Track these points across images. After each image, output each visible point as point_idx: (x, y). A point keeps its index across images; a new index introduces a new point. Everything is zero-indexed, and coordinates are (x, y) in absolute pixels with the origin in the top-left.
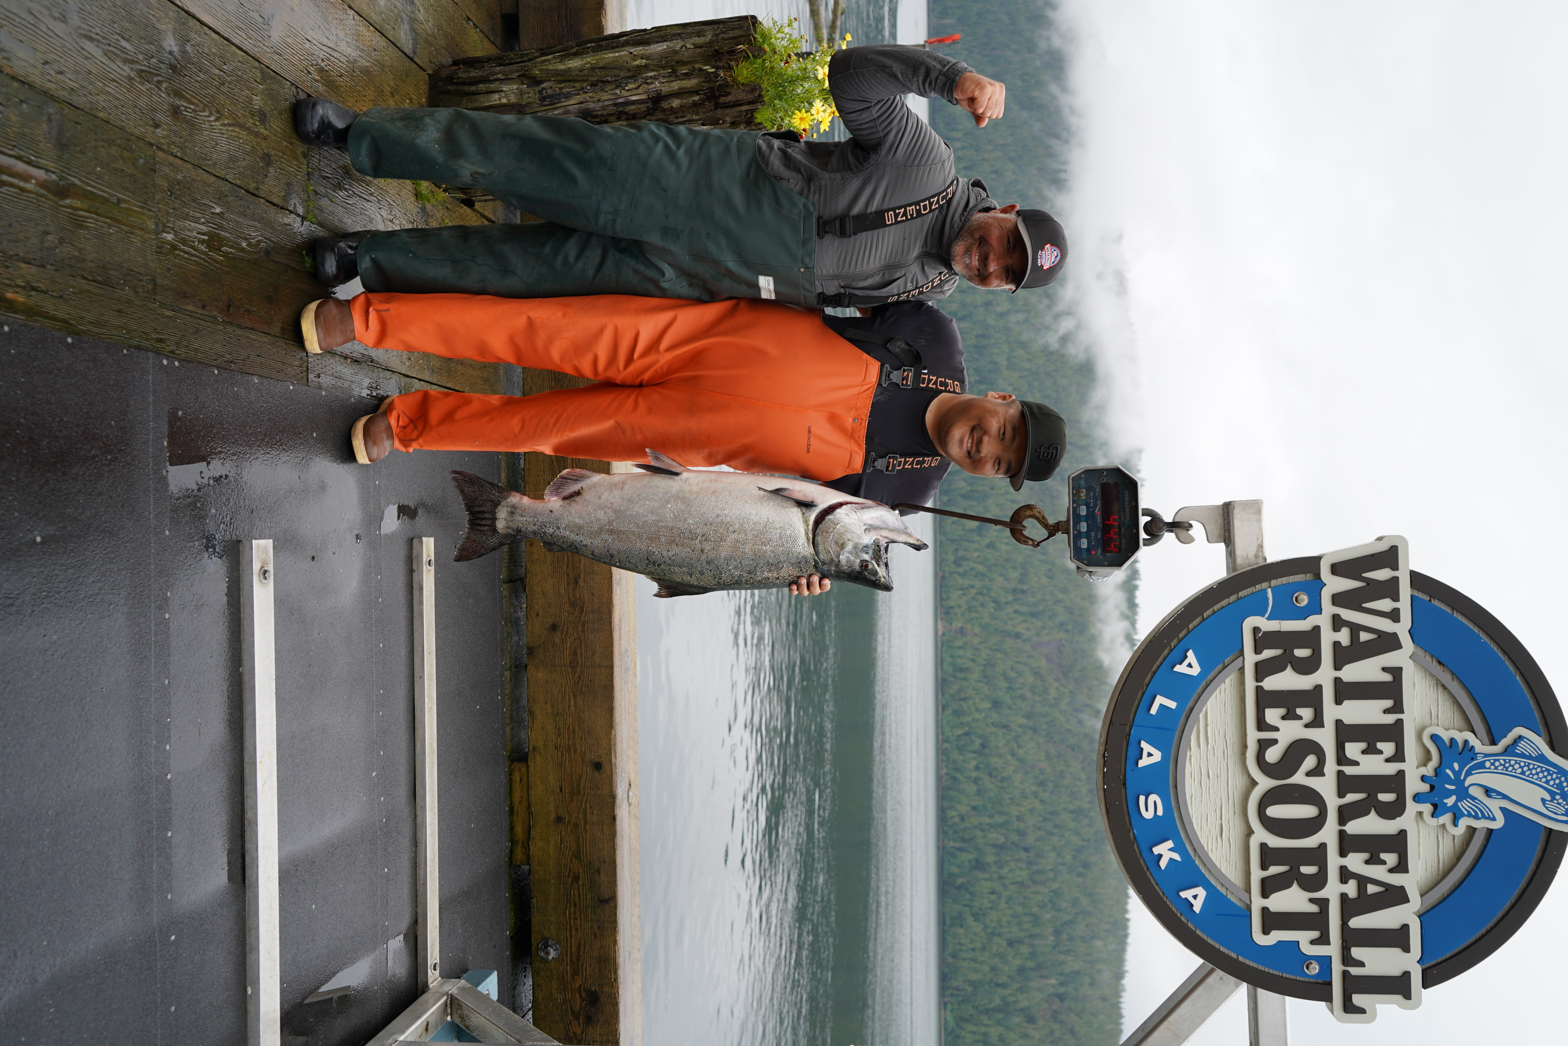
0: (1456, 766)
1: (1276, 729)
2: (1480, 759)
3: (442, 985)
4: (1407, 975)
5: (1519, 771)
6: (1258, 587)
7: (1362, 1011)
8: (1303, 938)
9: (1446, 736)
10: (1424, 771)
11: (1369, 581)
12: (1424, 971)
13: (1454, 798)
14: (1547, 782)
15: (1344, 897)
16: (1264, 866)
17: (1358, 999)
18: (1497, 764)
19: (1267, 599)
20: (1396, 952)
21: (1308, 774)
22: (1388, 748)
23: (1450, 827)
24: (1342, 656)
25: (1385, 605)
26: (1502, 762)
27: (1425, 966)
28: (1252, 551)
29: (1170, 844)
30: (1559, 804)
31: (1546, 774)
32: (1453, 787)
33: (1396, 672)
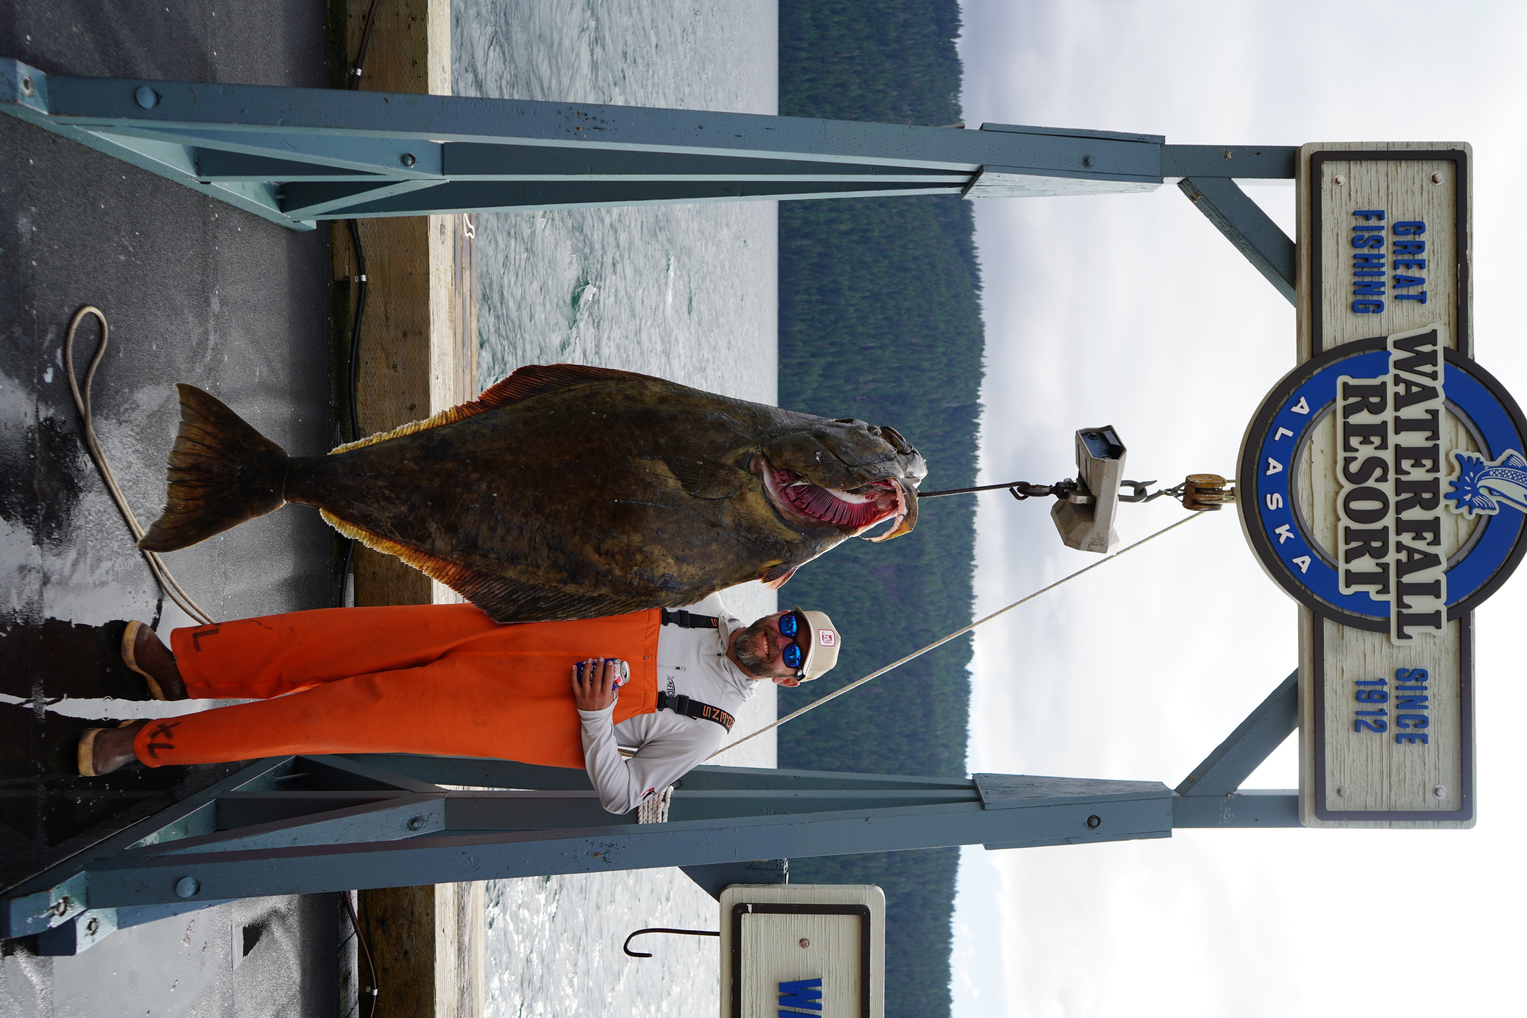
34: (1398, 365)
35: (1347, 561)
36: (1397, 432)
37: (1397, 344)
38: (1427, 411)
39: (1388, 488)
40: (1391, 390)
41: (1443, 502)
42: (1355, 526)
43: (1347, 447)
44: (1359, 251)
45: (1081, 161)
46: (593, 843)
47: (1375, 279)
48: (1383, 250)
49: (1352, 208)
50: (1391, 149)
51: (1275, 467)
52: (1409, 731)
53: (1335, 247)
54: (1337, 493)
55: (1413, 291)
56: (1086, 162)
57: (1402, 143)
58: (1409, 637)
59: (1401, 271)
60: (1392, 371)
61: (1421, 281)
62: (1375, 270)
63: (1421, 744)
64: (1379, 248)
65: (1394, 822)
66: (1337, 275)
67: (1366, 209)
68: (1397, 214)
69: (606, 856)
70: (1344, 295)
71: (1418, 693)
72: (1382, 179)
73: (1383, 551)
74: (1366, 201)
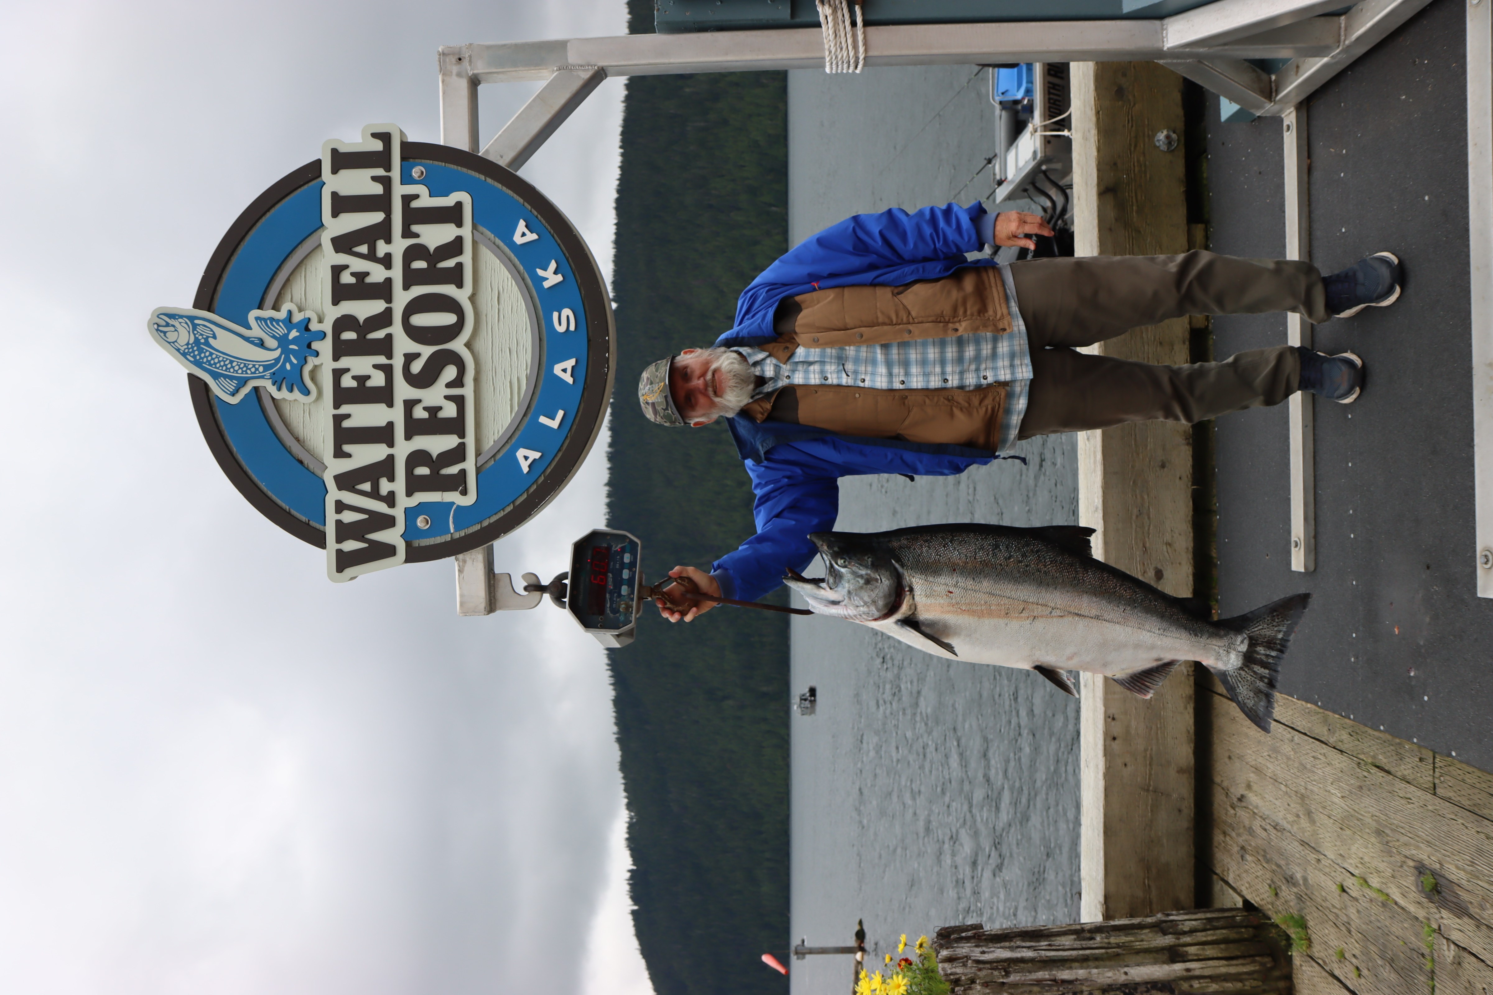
0: (288, 367)
1: (447, 398)
2: (268, 374)
3: (1281, 110)
4: (335, 171)
5: (234, 364)
6: (462, 534)
7: (375, 135)
8: (426, 201)
9: (297, 394)
10: (316, 361)
11: (362, 539)
12: (320, 175)
13: (291, 337)
14: (211, 354)
15: (388, 241)
16: (460, 266)
17: (378, 146)
18: (253, 370)
19: (454, 523)
20: (344, 192)
21: (417, 355)
22: (348, 382)
23: (295, 309)
24: (386, 468)
25: (348, 517)
26: (249, 372)
27: (319, 180)
28: (469, 567)
29: (546, 285)
30: (202, 335)
31: (212, 362)
32: (291, 347)
33: (339, 453)
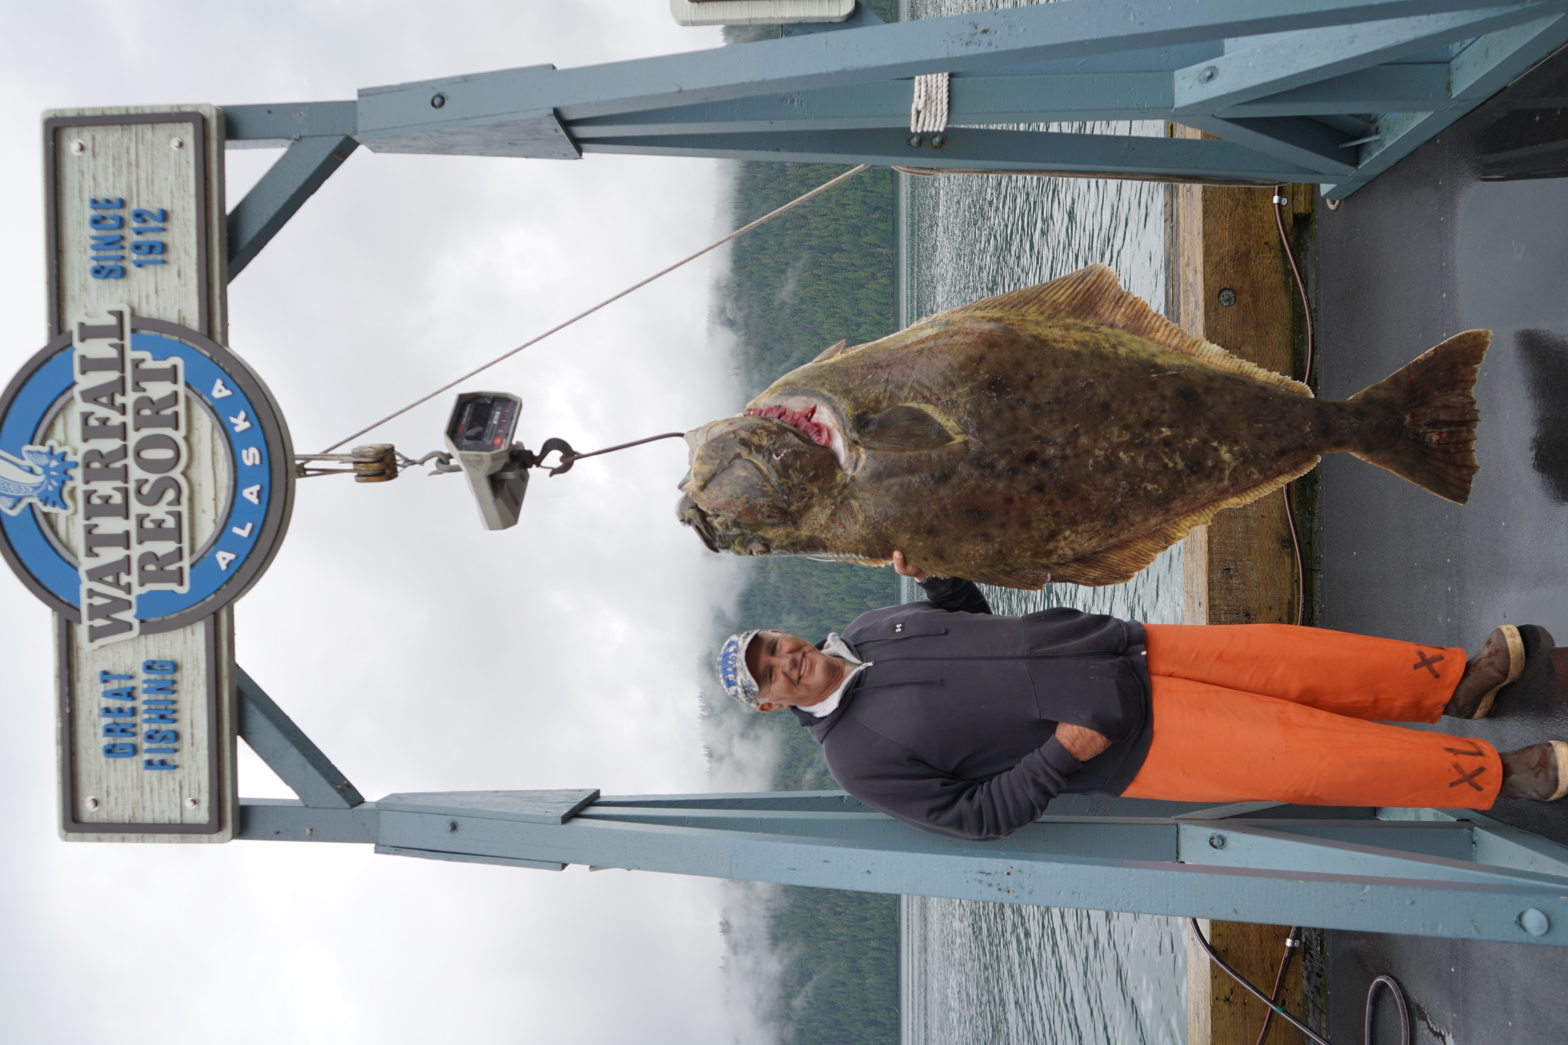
34: (129, 605)
35: (176, 394)
36: (127, 533)
37: (130, 627)
38: (97, 555)
39: (136, 473)
40: (133, 578)
41: (79, 459)
42: (169, 432)
43: (178, 516)
44: (171, 727)
45: (459, 828)
46: (990, 44)
47: (153, 697)
48: (146, 727)
49: (178, 773)
50: (140, 835)
51: (250, 494)
52: (111, 212)
53: (196, 731)
54: (188, 466)
55: (114, 685)
56: (454, 827)
57: (129, 841)
58: (111, 313)
59: (128, 704)
60: (132, 598)
61: (106, 694)
62: (153, 707)
63: (97, 199)
64: (150, 730)
65: (124, 112)
66: (192, 702)
67: (164, 772)
68: (132, 766)
69: (973, 31)
70: (185, 680)
71: (102, 254)
72: (148, 804)
73: (139, 405)
74: (164, 780)
